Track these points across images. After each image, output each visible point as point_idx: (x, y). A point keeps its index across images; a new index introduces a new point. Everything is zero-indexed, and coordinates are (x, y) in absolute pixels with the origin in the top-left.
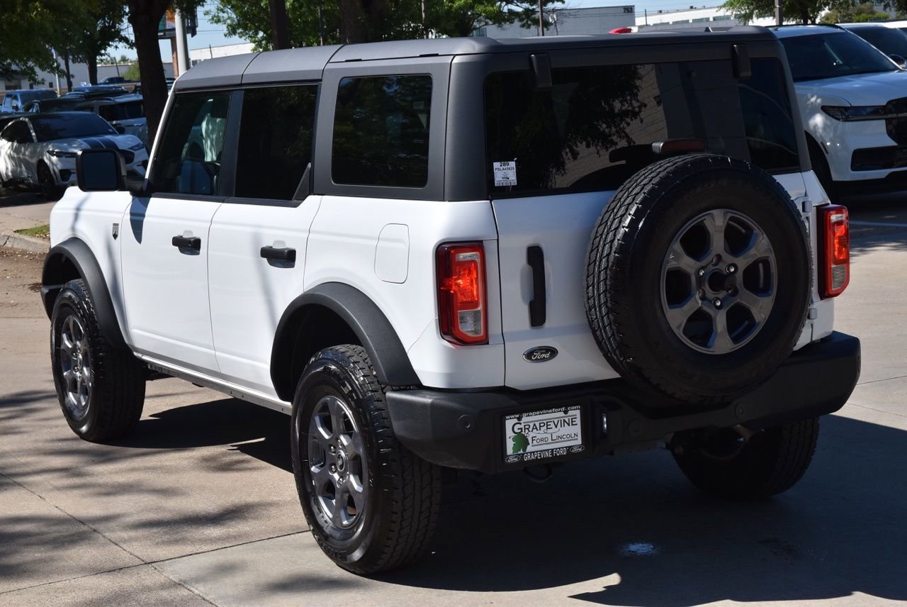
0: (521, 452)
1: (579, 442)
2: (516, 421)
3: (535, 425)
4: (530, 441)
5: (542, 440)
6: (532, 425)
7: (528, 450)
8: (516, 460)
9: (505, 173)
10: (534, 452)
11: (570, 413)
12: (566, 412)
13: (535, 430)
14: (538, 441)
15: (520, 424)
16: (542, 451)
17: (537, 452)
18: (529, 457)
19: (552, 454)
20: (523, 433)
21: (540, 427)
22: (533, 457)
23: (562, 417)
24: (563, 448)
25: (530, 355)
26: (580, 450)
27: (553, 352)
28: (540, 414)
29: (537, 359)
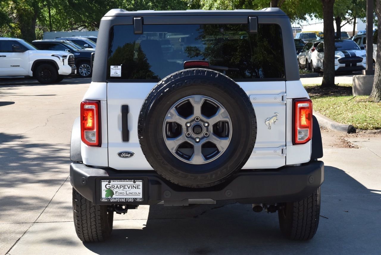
0: (110, 197)
1: (141, 196)
2: (107, 183)
3: (117, 186)
4: (115, 193)
5: (121, 193)
6: (116, 186)
7: (113, 197)
8: (106, 200)
9: (116, 71)
10: (116, 198)
11: (137, 183)
12: (135, 182)
13: (117, 189)
14: (119, 193)
15: (110, 185)
16: (120, 198)
17: (118, 198)
18: (113, 200)
19: (126, 200)
20: (111, 189)
21: (120, 187)
22: (115, 200)
23: (133, 184)
24: (132, 198)
25: (120, 154)
26: (141, 200)
27: (132, 154)
28: (120, 181)
29: (123, 156)
